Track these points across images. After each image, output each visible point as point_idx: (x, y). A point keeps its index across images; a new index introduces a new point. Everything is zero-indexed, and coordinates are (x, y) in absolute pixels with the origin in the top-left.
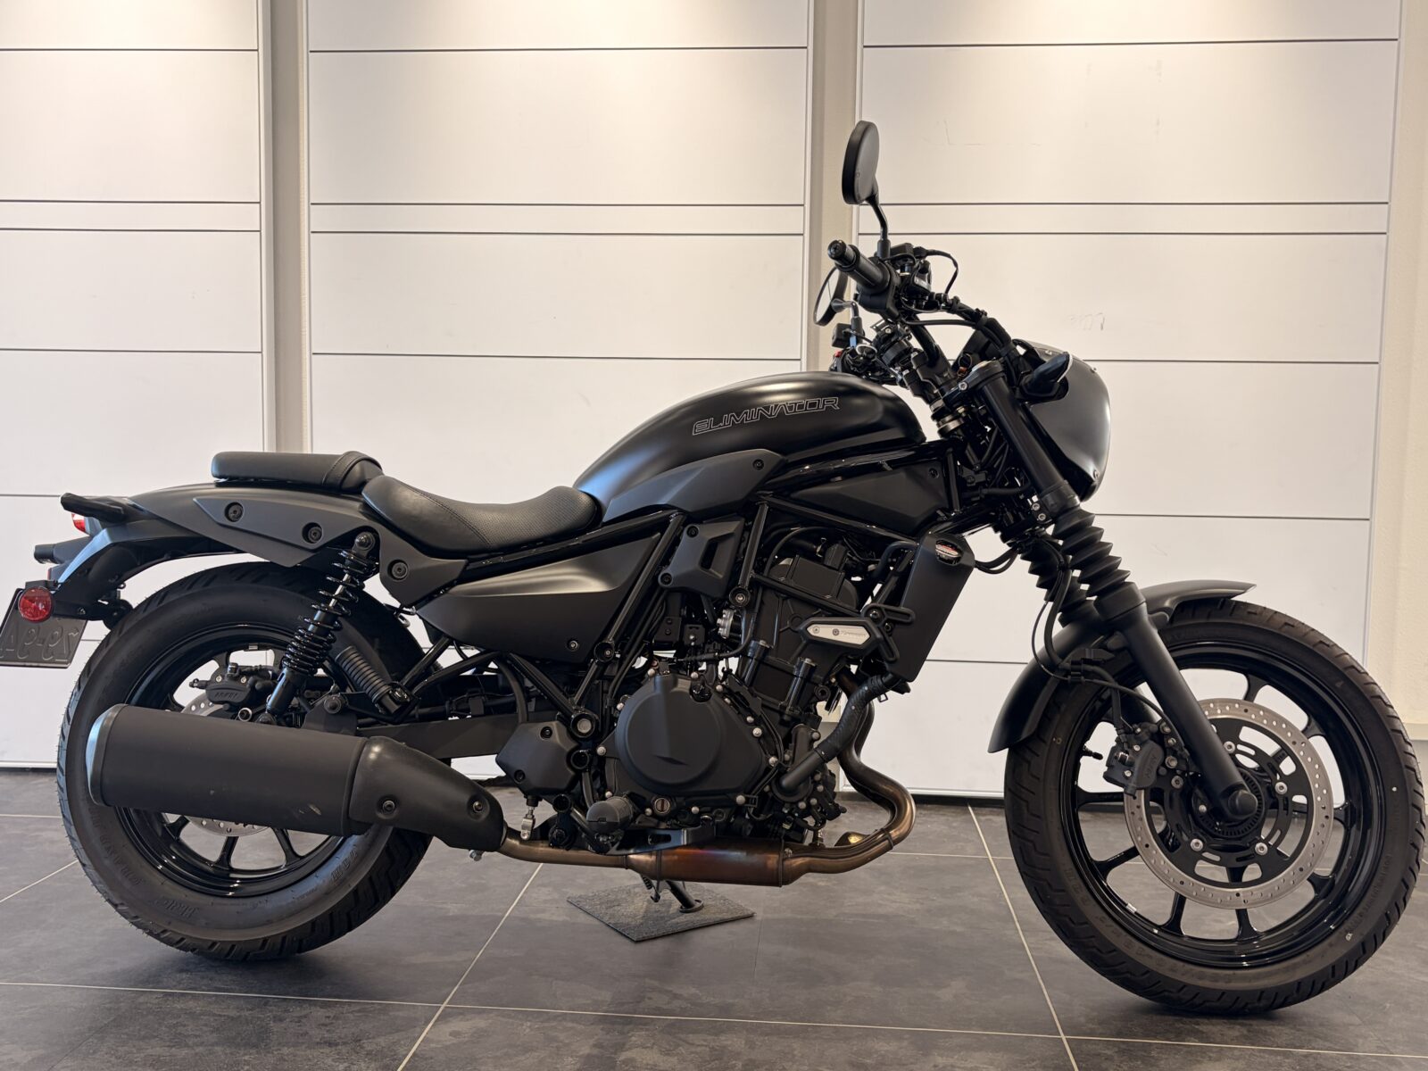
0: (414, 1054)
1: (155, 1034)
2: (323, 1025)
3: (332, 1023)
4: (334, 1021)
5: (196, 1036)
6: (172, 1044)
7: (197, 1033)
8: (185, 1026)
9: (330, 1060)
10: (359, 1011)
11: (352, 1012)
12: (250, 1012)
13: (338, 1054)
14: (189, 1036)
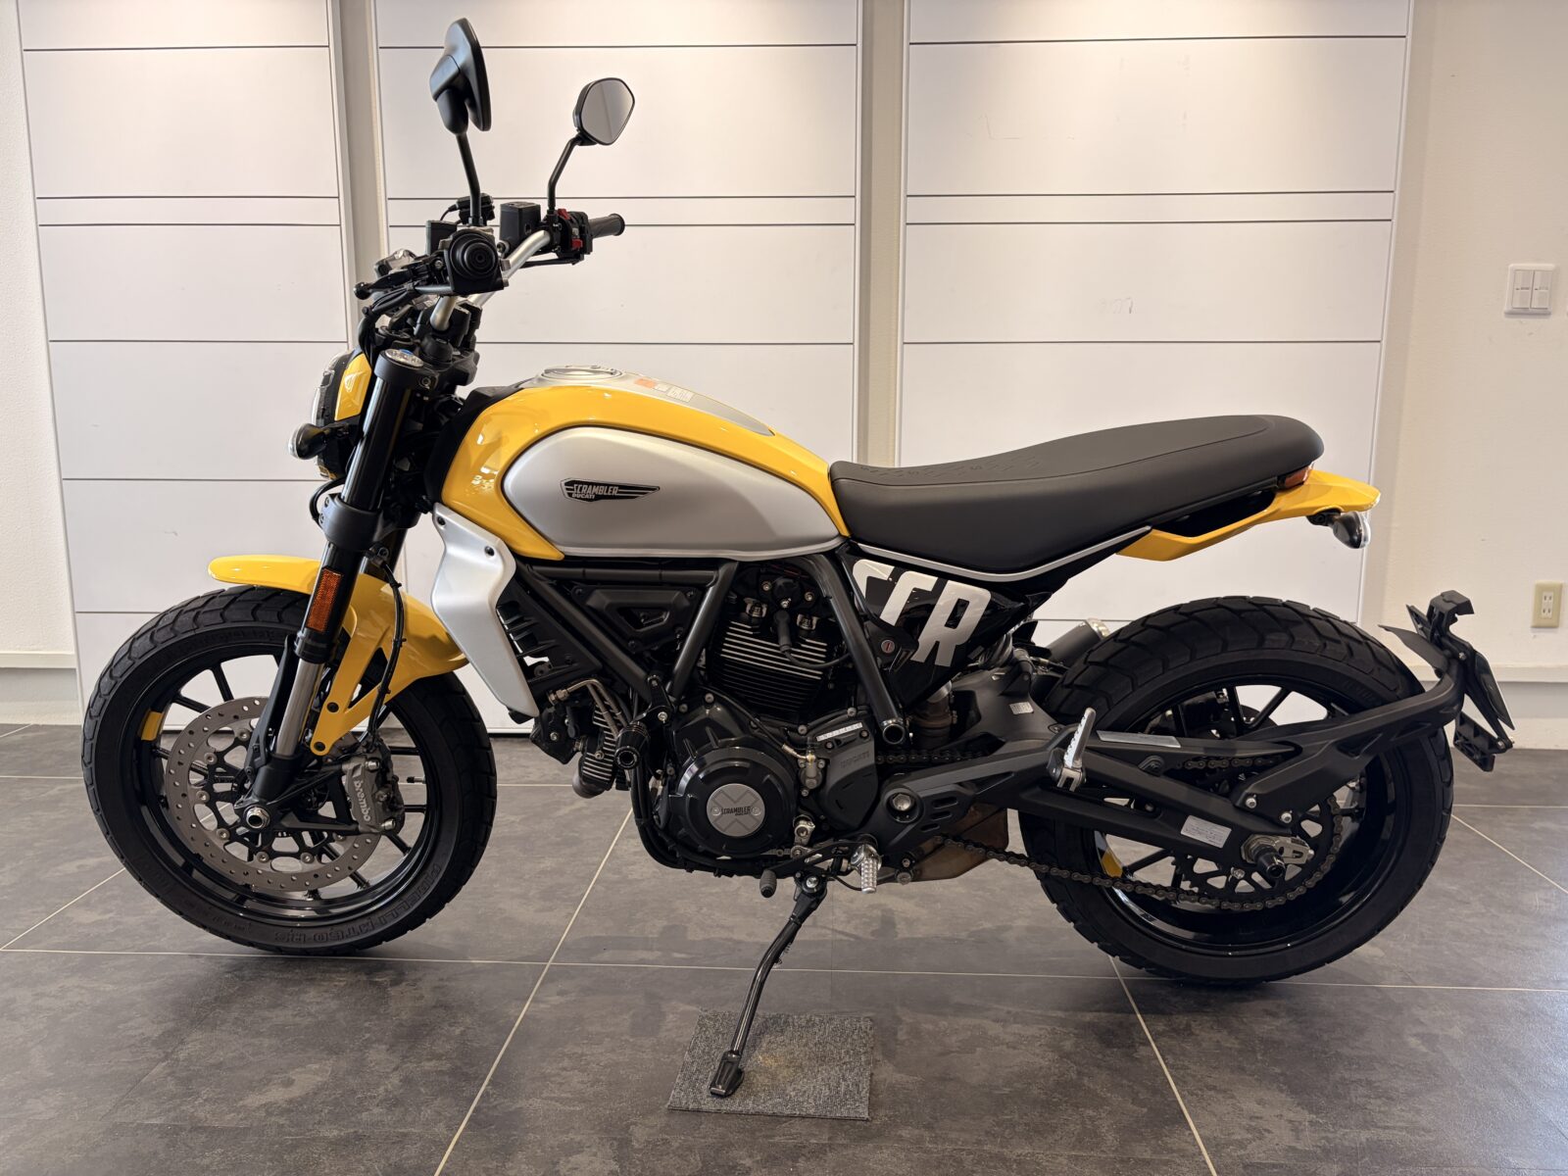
0: (525, 1015)
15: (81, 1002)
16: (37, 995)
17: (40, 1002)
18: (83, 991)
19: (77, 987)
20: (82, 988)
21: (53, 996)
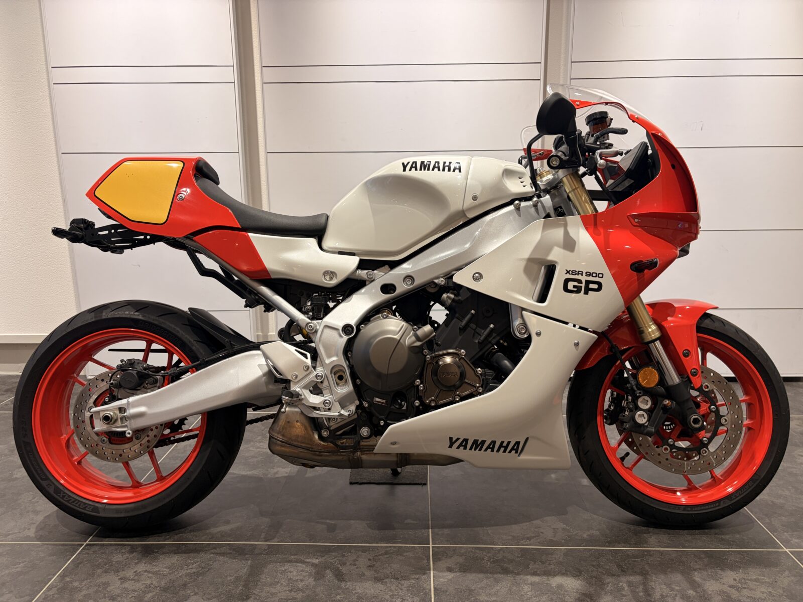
0: (434, 588)
1: (276, 580)
2: (370, 566)
3: (374, 565)
4: (375, 563)
5: (301, 580)
6: (290, 588)
7: (301, 578)
8: (291, 572)
9: (388, 597)
10: (386, 553)
11: (382, 555)
12: (323, 558)
13: (391, 590)
14: (297, 580)
15: (152, 584)
16: (121, 579)
17: (126, 585)
18: (150, 575)
19: (146, 571)
20: (149, 572)
21: (132, 580)
